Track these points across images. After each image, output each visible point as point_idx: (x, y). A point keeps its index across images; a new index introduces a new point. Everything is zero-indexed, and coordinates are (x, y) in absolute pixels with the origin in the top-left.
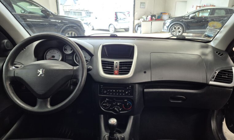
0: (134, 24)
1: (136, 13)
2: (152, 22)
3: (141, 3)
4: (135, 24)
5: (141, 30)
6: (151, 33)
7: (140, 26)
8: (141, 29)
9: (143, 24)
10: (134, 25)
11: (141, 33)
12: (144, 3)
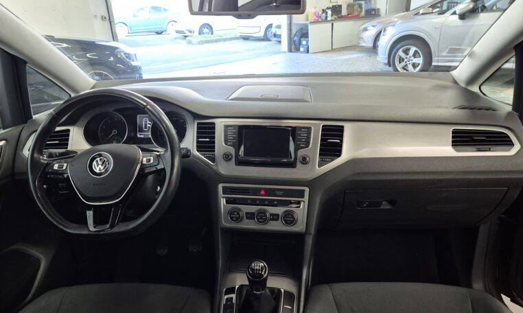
0: (290, 30)
2: (336, 24)
4: (294, 32)
5: (309, 44)
6: (333, 50)
7: (304, 34)
8: (307, 42)
9: (312, 29)
10: (291, 34)
11: (308, 52)
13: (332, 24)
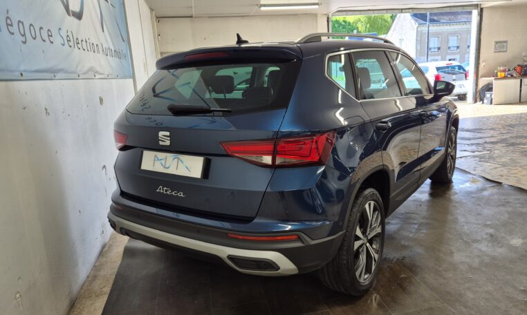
0: (477, 86)
1: (482, 65)
2: (524, 80)
3: (497, 43)
4: (480, 86)
5: (493, 97)
6: (520, 102)
7: (489, 88)
8: (491, 96)
9: (497, 85)
10: (476, 88)
11: (491, 103)
12: (506, 42)
13: (521, 81)
